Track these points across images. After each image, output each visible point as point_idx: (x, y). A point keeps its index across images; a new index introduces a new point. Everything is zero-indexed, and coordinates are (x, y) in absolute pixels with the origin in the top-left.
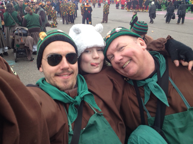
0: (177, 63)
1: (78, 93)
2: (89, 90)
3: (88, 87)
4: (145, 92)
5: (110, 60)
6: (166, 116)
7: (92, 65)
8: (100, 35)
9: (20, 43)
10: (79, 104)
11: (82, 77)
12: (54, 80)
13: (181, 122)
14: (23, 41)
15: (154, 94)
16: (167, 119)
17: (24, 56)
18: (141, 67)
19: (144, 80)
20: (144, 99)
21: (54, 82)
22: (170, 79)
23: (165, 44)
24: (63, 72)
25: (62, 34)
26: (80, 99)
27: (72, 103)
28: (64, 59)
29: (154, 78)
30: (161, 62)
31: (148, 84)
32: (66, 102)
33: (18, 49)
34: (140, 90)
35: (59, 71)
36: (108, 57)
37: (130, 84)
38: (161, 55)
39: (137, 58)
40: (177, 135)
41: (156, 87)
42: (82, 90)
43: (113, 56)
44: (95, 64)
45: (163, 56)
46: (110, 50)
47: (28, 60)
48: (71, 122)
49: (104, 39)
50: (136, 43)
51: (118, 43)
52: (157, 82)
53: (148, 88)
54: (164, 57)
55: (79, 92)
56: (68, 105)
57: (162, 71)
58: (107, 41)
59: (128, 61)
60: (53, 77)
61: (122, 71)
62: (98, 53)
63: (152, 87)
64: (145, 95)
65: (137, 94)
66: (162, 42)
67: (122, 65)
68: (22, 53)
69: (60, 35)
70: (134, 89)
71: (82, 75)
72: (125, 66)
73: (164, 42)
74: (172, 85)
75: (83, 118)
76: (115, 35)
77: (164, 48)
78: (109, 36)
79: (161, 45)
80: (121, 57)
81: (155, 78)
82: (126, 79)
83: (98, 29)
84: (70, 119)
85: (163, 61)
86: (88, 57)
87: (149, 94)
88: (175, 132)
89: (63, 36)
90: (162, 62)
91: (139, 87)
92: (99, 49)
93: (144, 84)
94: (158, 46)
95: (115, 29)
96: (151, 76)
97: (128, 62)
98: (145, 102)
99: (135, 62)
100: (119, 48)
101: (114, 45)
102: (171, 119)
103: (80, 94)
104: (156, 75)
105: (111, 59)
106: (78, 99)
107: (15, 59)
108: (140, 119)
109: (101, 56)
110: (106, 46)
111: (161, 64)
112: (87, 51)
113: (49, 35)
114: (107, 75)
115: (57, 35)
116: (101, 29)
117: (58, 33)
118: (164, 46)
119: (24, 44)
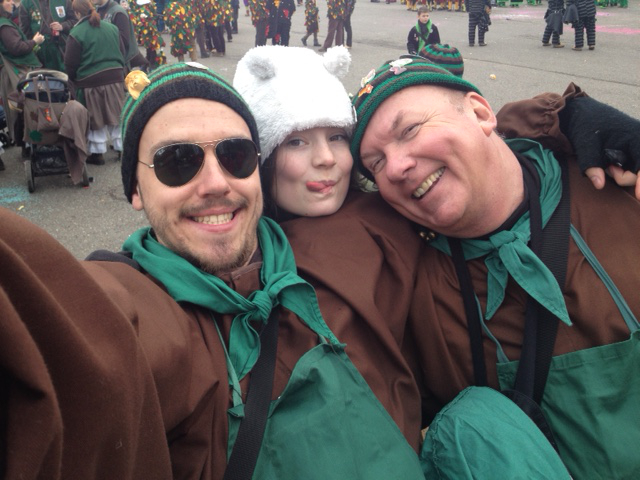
0: (598, 176)
1: (264, 280)
2: (301, 272)
3: (297, 263)
4: (489, 278)
5: (371, 170)
6: (556, 358)
7: (312, 188)
8: (340, 86)
9: (41, 124)
10: (266, 316)
11: (278, 227)
12: (181, 236)
13: (609, 376)
14: (52, 119)
15: (521, 284)
16: (561, 368)
17: (57, 170)
18: (476, 192)
19: (486, 237)
20: (486, 302)
21: (181, 240)
22: (574, 234)
23: (559, 113)
24: (208, 206)
25: (202, 74)
26: (270, 302)
27: (243, 311)
28: (211, 161)
29: (520, 228)
30: (544, 175)
31: (500, 251)
32: (222, 308)
33: (38, 147)
34: (473, 271)
35: (196, 202)
36: (367, 162)
37: (439, 252)
38: (547, 151)
39: (464, 162)
40: (594, 421)
41: (525, 260)
42: (275, 271)
43: (384, 156)
44: (322, 186)
45: (551, 154)
46: (371, 138)
47: (70, 185)
48: (239, 374)
49: (351, 98)
50: (459, 110)
51: (401, 113)
52: (529, 245)
53: (501, 263)
54: (557, 156)
55: (267, 277)
56: (227, 320)
57: (548, 207)
58: (362, 106)
59: (433, 173)
60: (176, 223)
61: (411, 209)
62: (330, 149)
63: (512, 263)
64: (490, 286)
65: (461, 285)
66: (547, 107)
67: (413, 187)
68: (50, 160)
69: (195, 77)
70: (454, 267)
71: (278, 222)
72: (422, 191)
73: (557, 107)
74: (580, 253)
75: (277, 362)
76: (388, 86)
77: (556, 125)
78: (369, 89)
79: (547, 117)
80: (410, 162)
81: (523, 231)
82: (427, 235)
83: (335, 66)
84: (236, 366)
85: (553, 170)
86: (297, 161)
87: (504, 287)
88: (588, 411)
89: (204, 81)
90: (549, 176)
91: (468, 262)
92: (335, 134)
93: (484, 251)
94: (536, 119)
95: (388, 63)
96: (509, 224)
97: (433, 178)
98: (488, 310)
99: (456, 175)
100: (401, 128)
101: (384, 120)
102: (575, 367)
103: (269, 282)
104: (526, 219)
105: (374, 169)
106: (262, 299)
107: (29, 182)
108: (470, 368)
109: (342, 157)
110: (357, 125)
111: (545, 182)
112: (294, 139)
113: (159, 78)
114: (362, 223)
115: (184, 78)
116: (344, 64)
117: (188, 70)
118: (557, 118)
119: (56, 130)
